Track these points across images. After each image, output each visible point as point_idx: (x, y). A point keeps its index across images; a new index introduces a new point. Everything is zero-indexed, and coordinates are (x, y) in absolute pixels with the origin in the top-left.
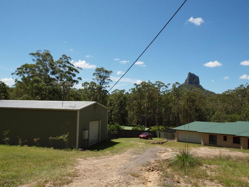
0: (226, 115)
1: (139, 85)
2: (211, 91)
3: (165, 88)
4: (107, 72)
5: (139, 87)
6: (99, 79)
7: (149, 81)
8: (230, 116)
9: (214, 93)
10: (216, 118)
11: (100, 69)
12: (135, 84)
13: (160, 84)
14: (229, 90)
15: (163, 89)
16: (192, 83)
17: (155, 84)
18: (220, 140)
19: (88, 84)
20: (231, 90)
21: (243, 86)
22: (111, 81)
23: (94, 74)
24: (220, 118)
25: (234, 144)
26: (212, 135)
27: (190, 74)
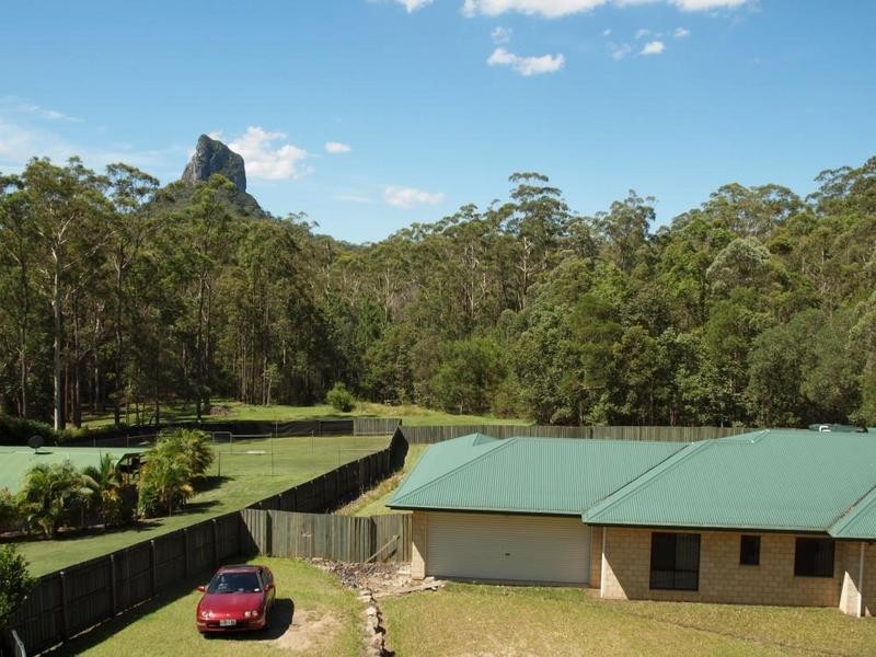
17: (105, 180)
25: (800, 579)
26: (669, 534)
27: (205, 140)
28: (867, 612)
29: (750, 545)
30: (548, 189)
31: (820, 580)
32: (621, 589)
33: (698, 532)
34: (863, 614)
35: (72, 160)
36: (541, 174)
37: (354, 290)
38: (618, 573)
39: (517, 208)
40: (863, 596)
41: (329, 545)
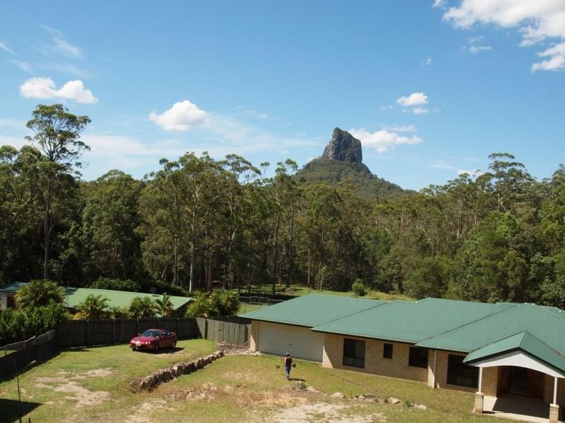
0: (419, 258)
1: (175, 164)
2: (391, 182)
3: (254, 176)
4: (72, 120)
5: (174, 169)
6: (48, 139)
7: (206, 153)
8: (428, 259)
9: (399, 187)
10: (392, 263)
11: (51, 108)
12: (163, 161)
13: (239, 164)
14: (432, 186)
15: (247, 176)
16: (342, 158)
17: (225, 163)
18: (373, 355)
19: (15, 153)
20: (438, 187)
21: (469, 178)
22: (87, 147)
23: (30, 124)
24: (402, 264)
25: (411, 367)
26: (352, 340)
27: (338, 131)
28: (438, 386)
29: (388, 348)
30: (515, 164)
31: (420, 369)
32: (330, 364)
33: (364, 339)
34: (435, 387)
35: (204, 153)
36: (510, 154)
37: (384, 225)
38: (329, 355)
39: (493, 176)
40: (435, 378)
41: (229, 337)
